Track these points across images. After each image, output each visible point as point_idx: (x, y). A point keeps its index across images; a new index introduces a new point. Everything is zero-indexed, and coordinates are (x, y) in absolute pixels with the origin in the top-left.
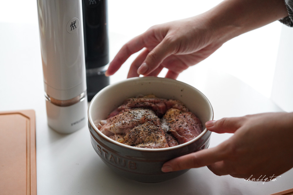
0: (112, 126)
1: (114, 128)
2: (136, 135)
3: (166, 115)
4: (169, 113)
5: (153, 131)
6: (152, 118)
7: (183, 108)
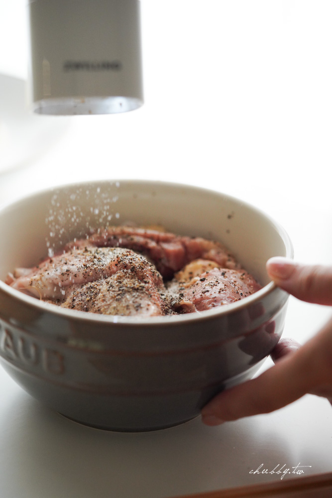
0: (37, 277)
1: (40, 282)
2: (88, 301)
3: (181, 273)
4: (190, 267)
5: (129, 292)
6: (133, 262)
7: (229, 260)
